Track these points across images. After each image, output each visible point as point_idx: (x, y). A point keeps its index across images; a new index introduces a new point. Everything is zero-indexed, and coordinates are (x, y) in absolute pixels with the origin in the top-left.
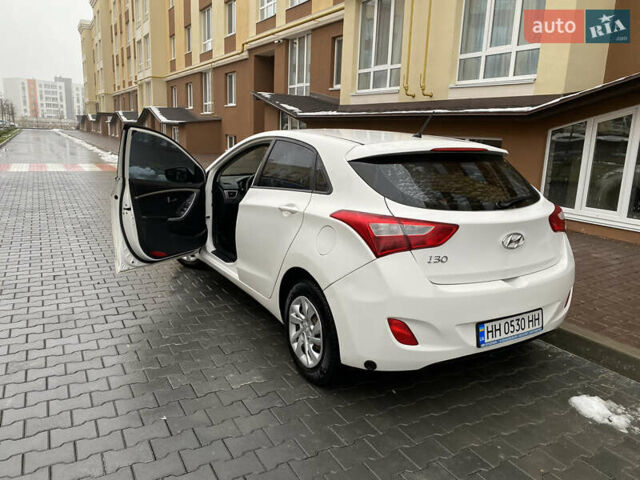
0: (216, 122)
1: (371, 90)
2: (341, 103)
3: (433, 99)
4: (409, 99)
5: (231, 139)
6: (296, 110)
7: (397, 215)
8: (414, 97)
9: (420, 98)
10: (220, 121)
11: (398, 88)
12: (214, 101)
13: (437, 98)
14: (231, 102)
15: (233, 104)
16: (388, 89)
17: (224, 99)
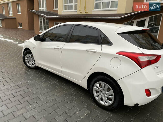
0: (14, 19)
1: (68, 10)
2: (59, 14)
3: (87, 14)
4: (81, 14)
5: (20, 24)
6: (45, 15)
7: (145, 53)
8: (82, 13)
9: (84, 13)
10: (16, 18)
11: (76, 10)
12: (13, 12)
13: (89, 13)
14: (19, 13)
15: (20, 13)
16: (73, 10)
17: (16, 11)
